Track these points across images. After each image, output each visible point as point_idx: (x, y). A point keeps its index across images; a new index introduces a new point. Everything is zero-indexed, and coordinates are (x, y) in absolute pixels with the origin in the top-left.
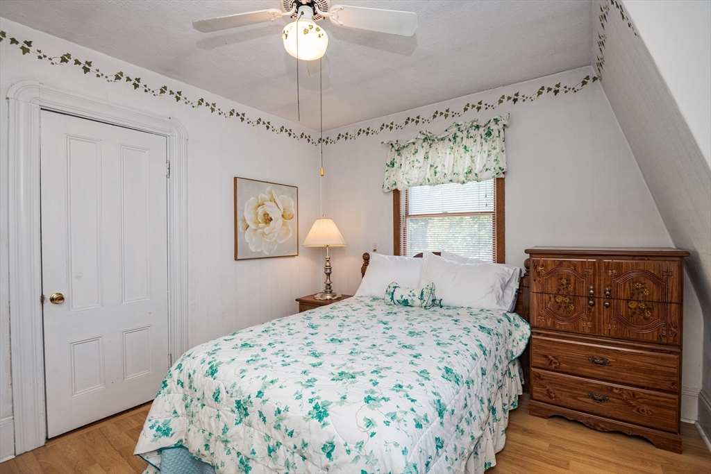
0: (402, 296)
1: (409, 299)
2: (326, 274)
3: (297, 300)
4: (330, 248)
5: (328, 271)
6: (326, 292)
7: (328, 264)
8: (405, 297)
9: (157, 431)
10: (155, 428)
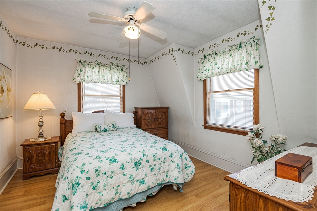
0: (105, 128)
1: (108, 128)
2: (40, 126)
3: (21, 145)
4: (43, 111)
5: (41, 124)
6: (39, 137)
7: (41, 120)
8: (106, 128)
9: (83, 208)
10: (82, 208)
